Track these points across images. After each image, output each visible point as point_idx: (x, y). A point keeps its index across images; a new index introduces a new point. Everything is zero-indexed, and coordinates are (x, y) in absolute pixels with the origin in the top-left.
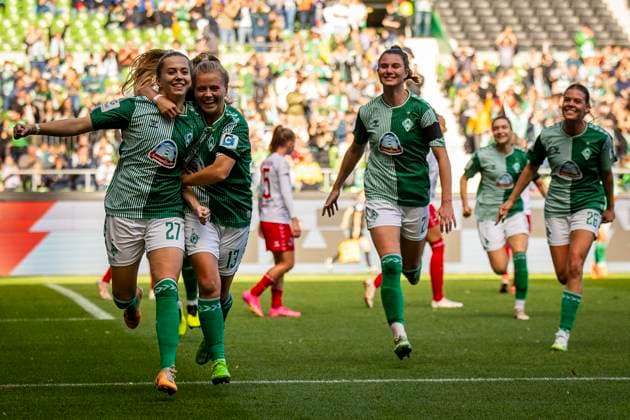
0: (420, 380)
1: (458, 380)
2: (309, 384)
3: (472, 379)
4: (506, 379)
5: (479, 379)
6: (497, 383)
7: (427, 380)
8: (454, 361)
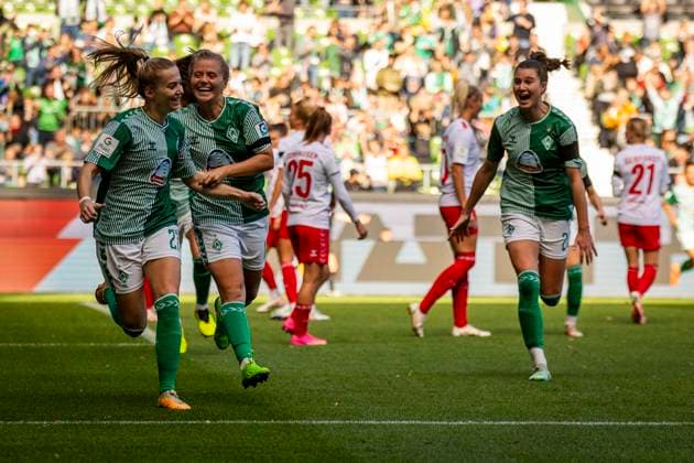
0: (564, 423)
1: (611, 423)
2: (427, 426)
3: (630, 423)
4: (672, 423)
5: (639, 423)
6: (661, 427)
7: (573, 423)
8: (604, 401)
